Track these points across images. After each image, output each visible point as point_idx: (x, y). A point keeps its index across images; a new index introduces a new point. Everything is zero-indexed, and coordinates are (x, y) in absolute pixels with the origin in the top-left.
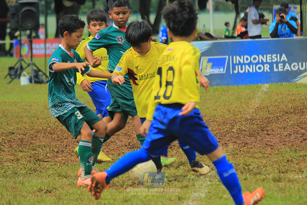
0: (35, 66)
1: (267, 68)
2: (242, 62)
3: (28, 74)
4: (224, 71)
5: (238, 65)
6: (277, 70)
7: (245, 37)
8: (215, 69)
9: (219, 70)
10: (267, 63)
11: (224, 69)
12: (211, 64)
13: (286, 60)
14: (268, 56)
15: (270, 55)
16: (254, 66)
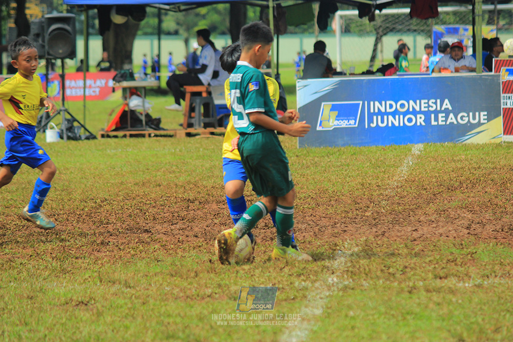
0: (69, 113)
1: (421, 120)
2: (383, 110)
3: (57, 125)
4: (355, 124)
5: (377, 114)
6: (436, 123)
7: (388, 72)
8: (341, 121)
9: (348, 122)
10: (421, 112)
11: (355, 120)
12: (336, 113)
13: (450, 108)
14: (423, 101)
15: (426, 101)
16: (401, 117)
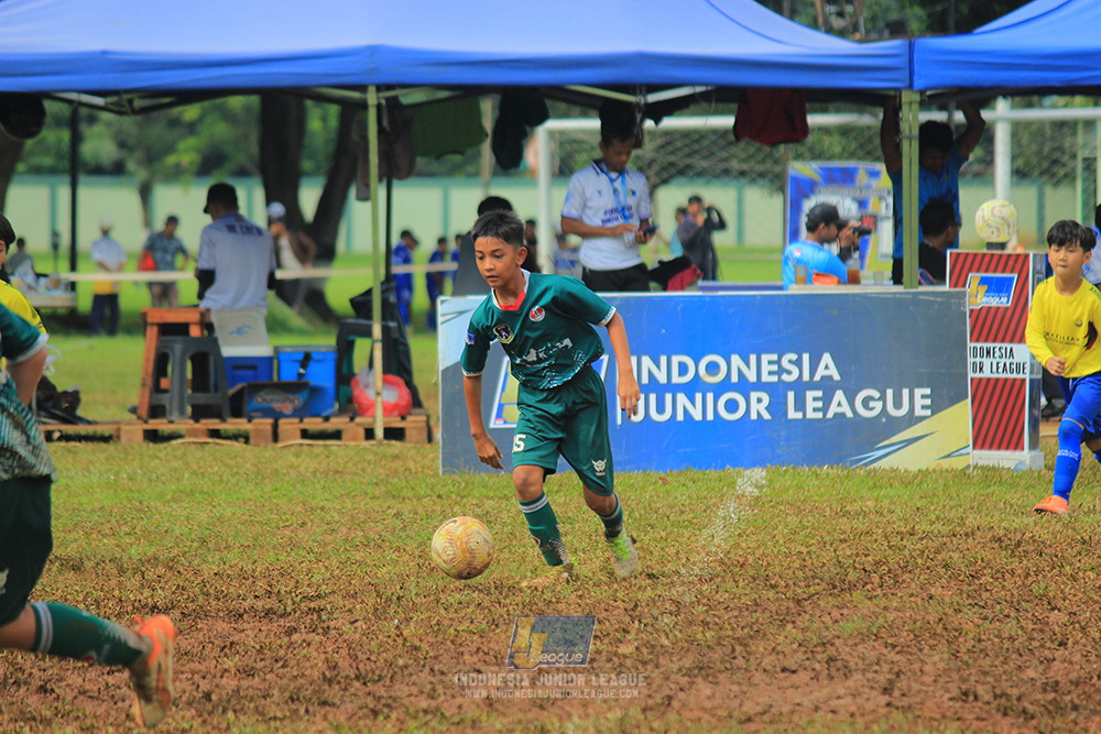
1: (759, 405)
2: (662, 378)
5: (647, 390)
6: (799, 415)
7: (676, 279)
10: (759, 386)
13: (837, 377)
14: (765, 358)
15: (774, 357)
16: (710, 396)
